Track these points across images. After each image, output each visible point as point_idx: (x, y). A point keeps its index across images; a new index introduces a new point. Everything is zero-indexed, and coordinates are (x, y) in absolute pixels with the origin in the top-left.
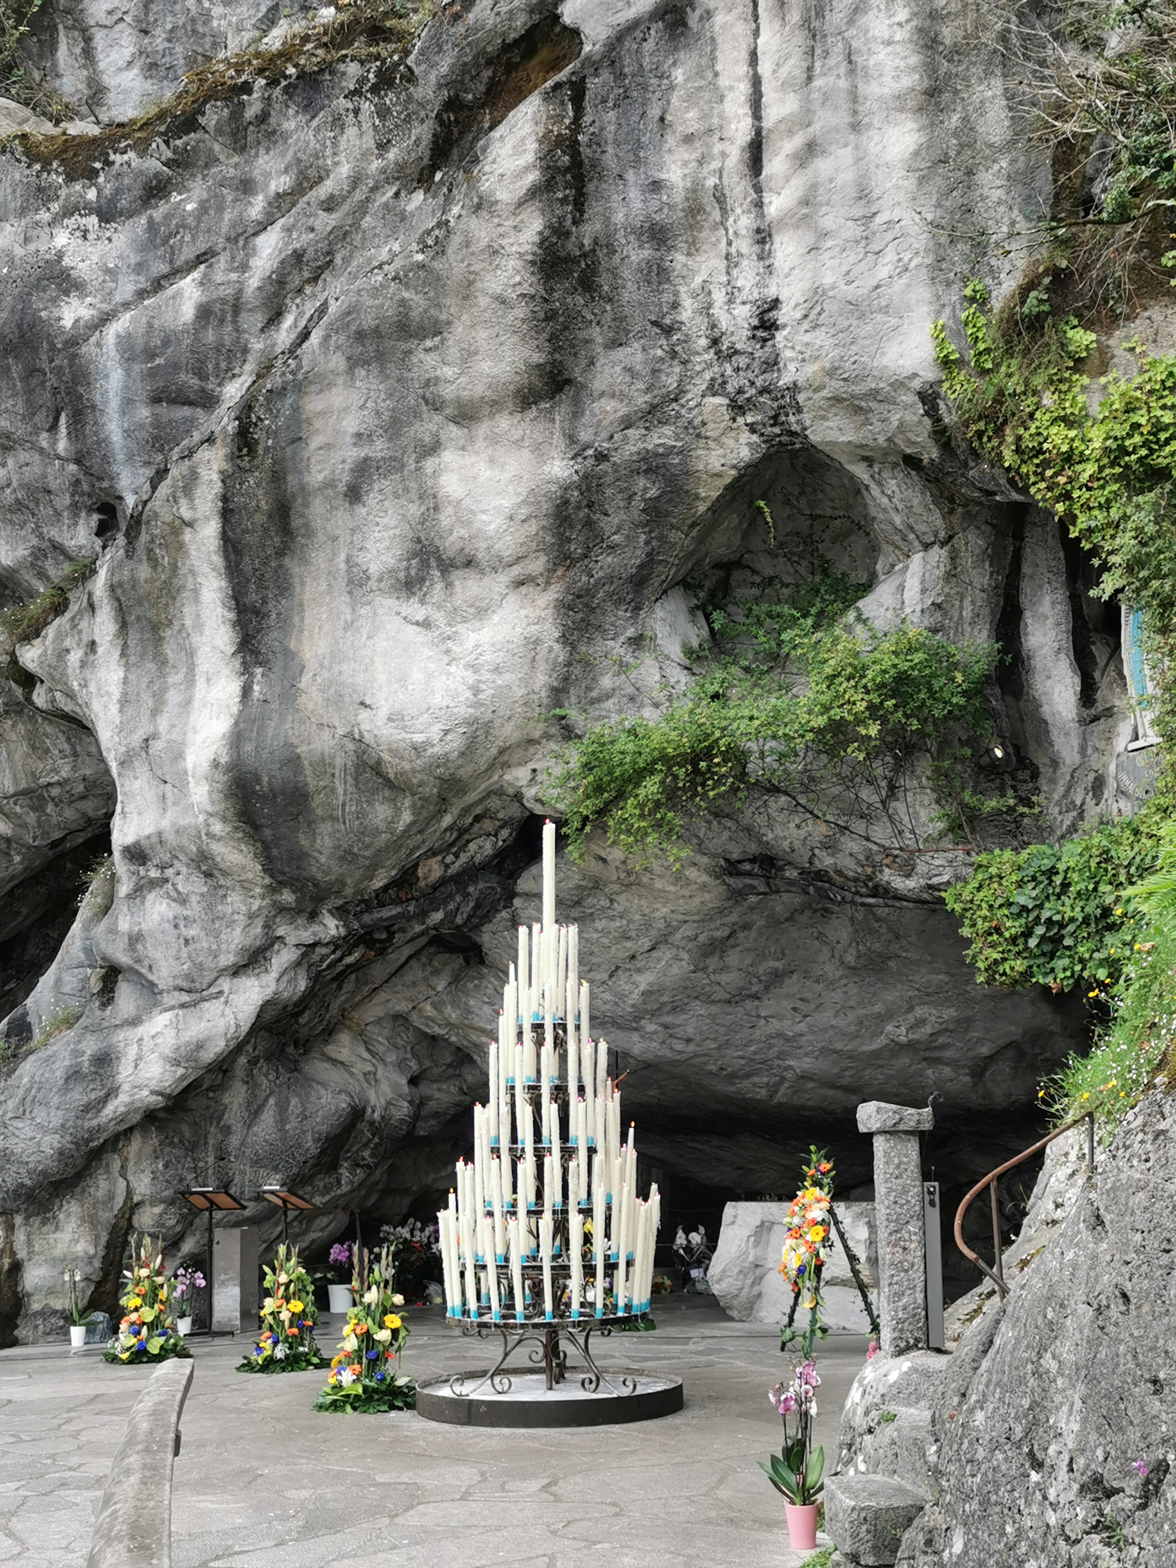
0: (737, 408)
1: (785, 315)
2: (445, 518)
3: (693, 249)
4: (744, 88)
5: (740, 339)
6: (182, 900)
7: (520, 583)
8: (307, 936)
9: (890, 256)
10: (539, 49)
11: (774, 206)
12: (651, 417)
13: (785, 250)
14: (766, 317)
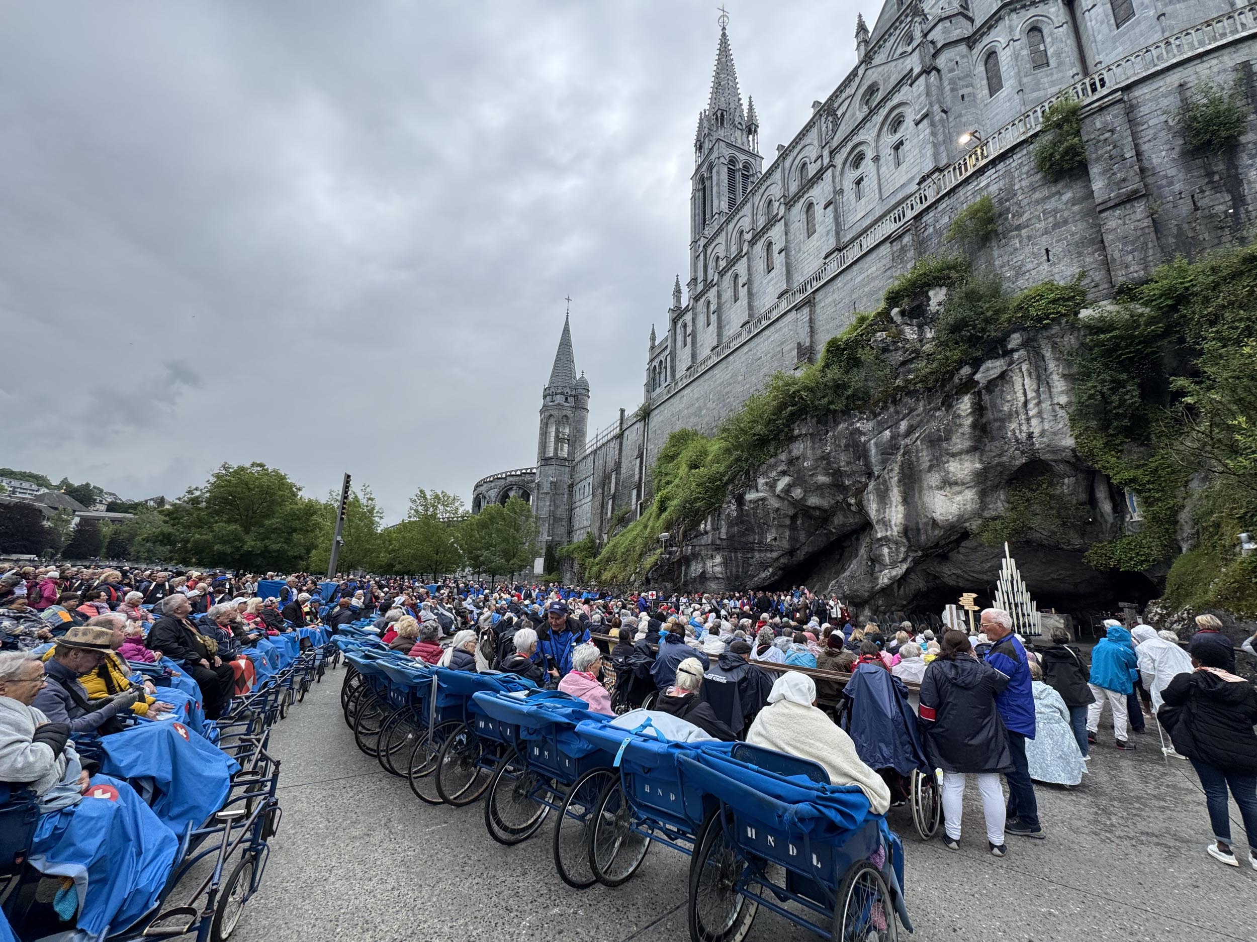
0: (1023, 453)
1: (1036, 435)
2: (950, 476)
3: (1010, 422)
4: (1021, 391)
5: (1024, 440)
6: (891, 548)
7: (968, 488)
8: (915, 555)
9: (1062, 423)
10: (969, 385)
11: (1031, 413)
12: (1000, 455)
13: (1034, 422)
14: (1030, 436)
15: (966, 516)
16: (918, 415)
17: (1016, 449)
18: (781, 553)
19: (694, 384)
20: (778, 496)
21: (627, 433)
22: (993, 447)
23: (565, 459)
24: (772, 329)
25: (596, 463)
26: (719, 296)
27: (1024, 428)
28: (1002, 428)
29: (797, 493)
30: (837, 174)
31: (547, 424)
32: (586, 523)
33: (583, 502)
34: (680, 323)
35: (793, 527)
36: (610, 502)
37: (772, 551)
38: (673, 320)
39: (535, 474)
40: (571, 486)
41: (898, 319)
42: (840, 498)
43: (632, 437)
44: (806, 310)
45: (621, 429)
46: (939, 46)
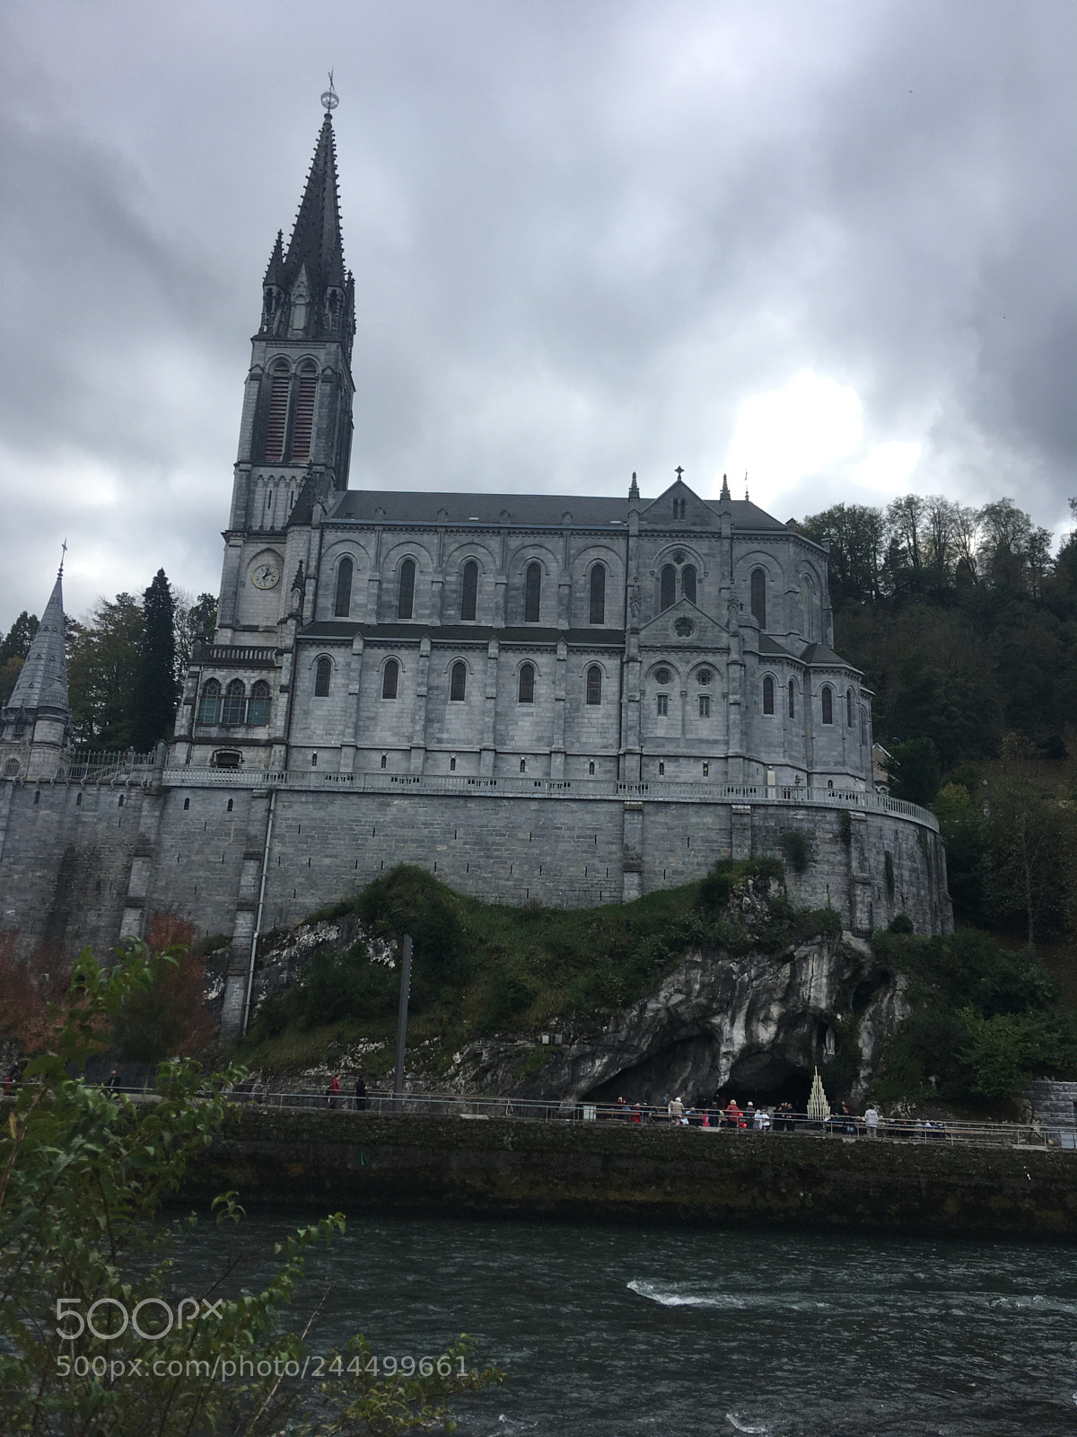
2: (770, 1014)
3: (803, 987)
4: (811, 970)
5: (806, 999)
6: (728, 1060)
7: (775, 1024)
9: (823, 994)
10: (789, 958)
14: (809, 998)
15: (768, 1043)
16: (761, 968)
17: (802, 1004)
20: (668, 1009)
21: (183, 793)
22: (792, 1001)
26: (427, 674)
27: (808, 992)
28: (799, 989)
29: (680, 1008)
30: (643, 673)
41: (751, 888)
43: (210, 808)
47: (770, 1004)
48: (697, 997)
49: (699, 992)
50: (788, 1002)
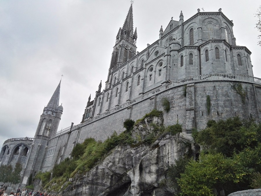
0: (167, 167)
1: (170, 162)
2: (151, 170)
3: (165, 158)
4: (168, 150)
6: (135, 189)
7: (155, 174)
8: (141, 192)
10: (157, 146)
11: (169, 156)
12: (162, 166)
13: (170, 159)
14: (168, 162)
15: (154, 182)
16: (146, 151)
17: (166, 165)
18: (107, 187)
19: (97, 122)
20: (108, 168)
21: (72, 132)
22: (161, 164)
23: (47, 137)
24: (121, 111)
25: (59, 141)
26: (112, 93)
27: (167, 160)
28: (163, 159)
29: (113, 168)
30: (146, 71)
31: (42, 122)
32: (49, 165)
33: (50, 156)
34: (99, 97)
35: (111, 179)
36: (60, 158)
37: (104, 186)
38: (97, 96)
39: (32, 141)
40: (47, 148)
41: (146, 122)
42: (125, 172)
43: (74, 134)
44: (130, 110)
45: (71, 130)
46: (172, 49)
47: (150, 166)
48: (118, 164)
49: (119, 162)
50: (159, 164)
